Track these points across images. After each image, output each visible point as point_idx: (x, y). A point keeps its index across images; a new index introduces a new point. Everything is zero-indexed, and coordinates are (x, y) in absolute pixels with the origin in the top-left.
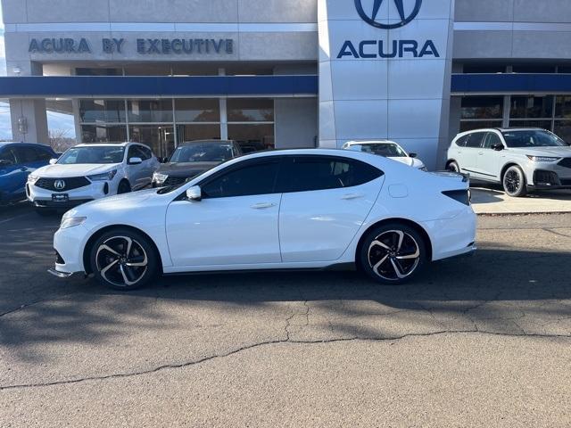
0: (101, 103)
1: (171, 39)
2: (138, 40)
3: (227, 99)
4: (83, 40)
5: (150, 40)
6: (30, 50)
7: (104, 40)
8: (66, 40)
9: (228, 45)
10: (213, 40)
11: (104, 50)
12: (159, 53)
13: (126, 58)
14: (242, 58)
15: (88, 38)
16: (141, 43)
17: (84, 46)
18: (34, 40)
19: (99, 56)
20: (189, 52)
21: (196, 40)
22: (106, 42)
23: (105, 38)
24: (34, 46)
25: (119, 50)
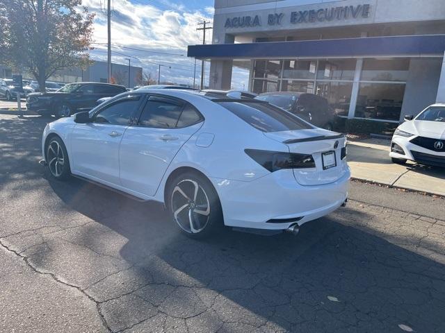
0: (278, 62)
1: (316, 9)
2: (292, 13)
3: (364, 59)
4: (257, 17)
5: (300, 12)
6: (225, 26)
7: (269, 15)
8: (247, 17)
9: (365, 10)
10: (352, 7)
11: (269, 23)
12: (306, 22)
13: (282, 28)
14: (377, 21)
15: (260, 15)
16: (294, 15)
17: (257, 21)
18: (228, 20)
19: (265, 28)
20: (329, 18)
21: (337, 8)
22: (270, 16)
23: (270, 13)
24: (229, 23)
25: (278, 22)
